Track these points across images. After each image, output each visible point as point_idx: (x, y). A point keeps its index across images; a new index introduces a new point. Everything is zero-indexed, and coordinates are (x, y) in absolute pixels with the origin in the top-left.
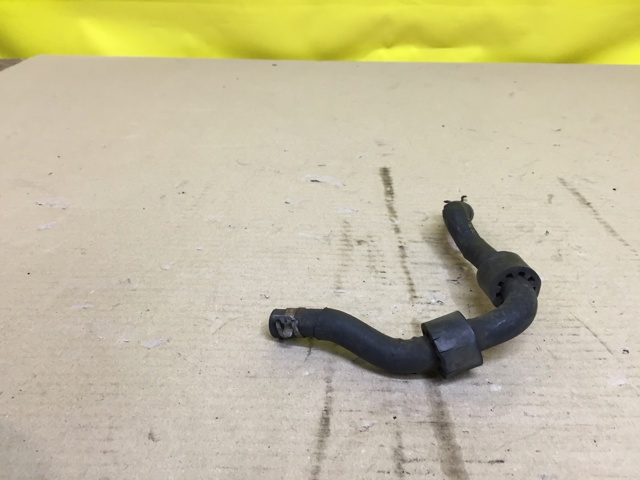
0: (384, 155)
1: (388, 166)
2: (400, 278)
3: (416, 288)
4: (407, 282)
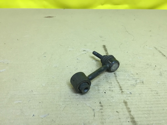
0: (103, 41)
1: (105, 45)
2: (117, 85)
3: (122, 88)
4: (119, 86)
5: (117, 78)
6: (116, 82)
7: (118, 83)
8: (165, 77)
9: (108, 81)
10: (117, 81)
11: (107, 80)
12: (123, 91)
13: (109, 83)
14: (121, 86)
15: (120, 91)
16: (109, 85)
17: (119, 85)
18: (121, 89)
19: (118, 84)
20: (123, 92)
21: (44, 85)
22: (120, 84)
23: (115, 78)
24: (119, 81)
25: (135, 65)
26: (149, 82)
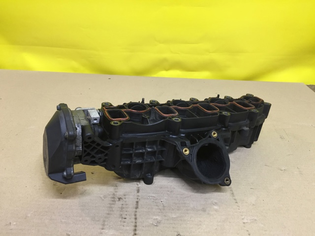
2: (132, 222)
3: (137, 228)
4: (134, 225)
5: (138, 210)
6: (134, 217)
7: (136, 219)
8: (208, 214)
9: (122, 215)
10: (135, 215)
11: (122, 213)
12: (137, 232)
13: (122, 218)
14: (138, 224)
15: (133, 233)
16: (121, 222)
17: (136, 223)
18: (135, 230)
19: (134, 220)
20: (135, 234)
21: (29, 215)
22: (138, 220)
23: (135, 210)
24: (138, 216)
25: (174, 189)
26: (181, 221)
